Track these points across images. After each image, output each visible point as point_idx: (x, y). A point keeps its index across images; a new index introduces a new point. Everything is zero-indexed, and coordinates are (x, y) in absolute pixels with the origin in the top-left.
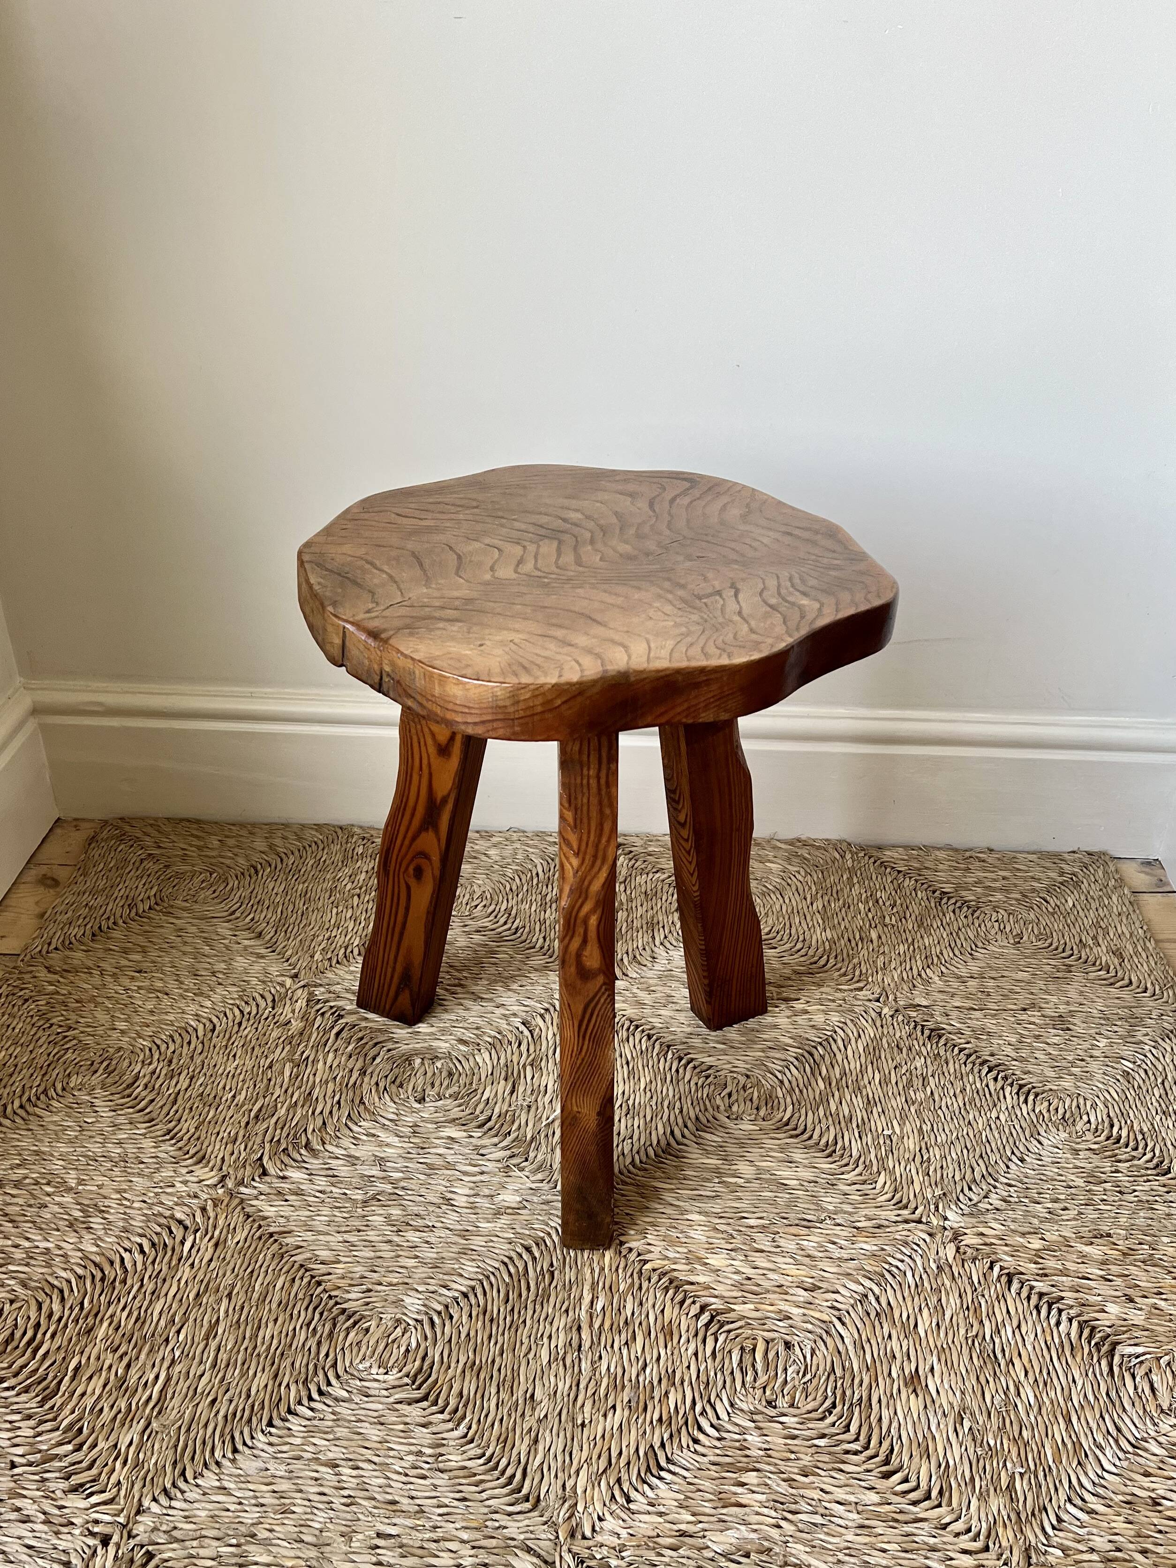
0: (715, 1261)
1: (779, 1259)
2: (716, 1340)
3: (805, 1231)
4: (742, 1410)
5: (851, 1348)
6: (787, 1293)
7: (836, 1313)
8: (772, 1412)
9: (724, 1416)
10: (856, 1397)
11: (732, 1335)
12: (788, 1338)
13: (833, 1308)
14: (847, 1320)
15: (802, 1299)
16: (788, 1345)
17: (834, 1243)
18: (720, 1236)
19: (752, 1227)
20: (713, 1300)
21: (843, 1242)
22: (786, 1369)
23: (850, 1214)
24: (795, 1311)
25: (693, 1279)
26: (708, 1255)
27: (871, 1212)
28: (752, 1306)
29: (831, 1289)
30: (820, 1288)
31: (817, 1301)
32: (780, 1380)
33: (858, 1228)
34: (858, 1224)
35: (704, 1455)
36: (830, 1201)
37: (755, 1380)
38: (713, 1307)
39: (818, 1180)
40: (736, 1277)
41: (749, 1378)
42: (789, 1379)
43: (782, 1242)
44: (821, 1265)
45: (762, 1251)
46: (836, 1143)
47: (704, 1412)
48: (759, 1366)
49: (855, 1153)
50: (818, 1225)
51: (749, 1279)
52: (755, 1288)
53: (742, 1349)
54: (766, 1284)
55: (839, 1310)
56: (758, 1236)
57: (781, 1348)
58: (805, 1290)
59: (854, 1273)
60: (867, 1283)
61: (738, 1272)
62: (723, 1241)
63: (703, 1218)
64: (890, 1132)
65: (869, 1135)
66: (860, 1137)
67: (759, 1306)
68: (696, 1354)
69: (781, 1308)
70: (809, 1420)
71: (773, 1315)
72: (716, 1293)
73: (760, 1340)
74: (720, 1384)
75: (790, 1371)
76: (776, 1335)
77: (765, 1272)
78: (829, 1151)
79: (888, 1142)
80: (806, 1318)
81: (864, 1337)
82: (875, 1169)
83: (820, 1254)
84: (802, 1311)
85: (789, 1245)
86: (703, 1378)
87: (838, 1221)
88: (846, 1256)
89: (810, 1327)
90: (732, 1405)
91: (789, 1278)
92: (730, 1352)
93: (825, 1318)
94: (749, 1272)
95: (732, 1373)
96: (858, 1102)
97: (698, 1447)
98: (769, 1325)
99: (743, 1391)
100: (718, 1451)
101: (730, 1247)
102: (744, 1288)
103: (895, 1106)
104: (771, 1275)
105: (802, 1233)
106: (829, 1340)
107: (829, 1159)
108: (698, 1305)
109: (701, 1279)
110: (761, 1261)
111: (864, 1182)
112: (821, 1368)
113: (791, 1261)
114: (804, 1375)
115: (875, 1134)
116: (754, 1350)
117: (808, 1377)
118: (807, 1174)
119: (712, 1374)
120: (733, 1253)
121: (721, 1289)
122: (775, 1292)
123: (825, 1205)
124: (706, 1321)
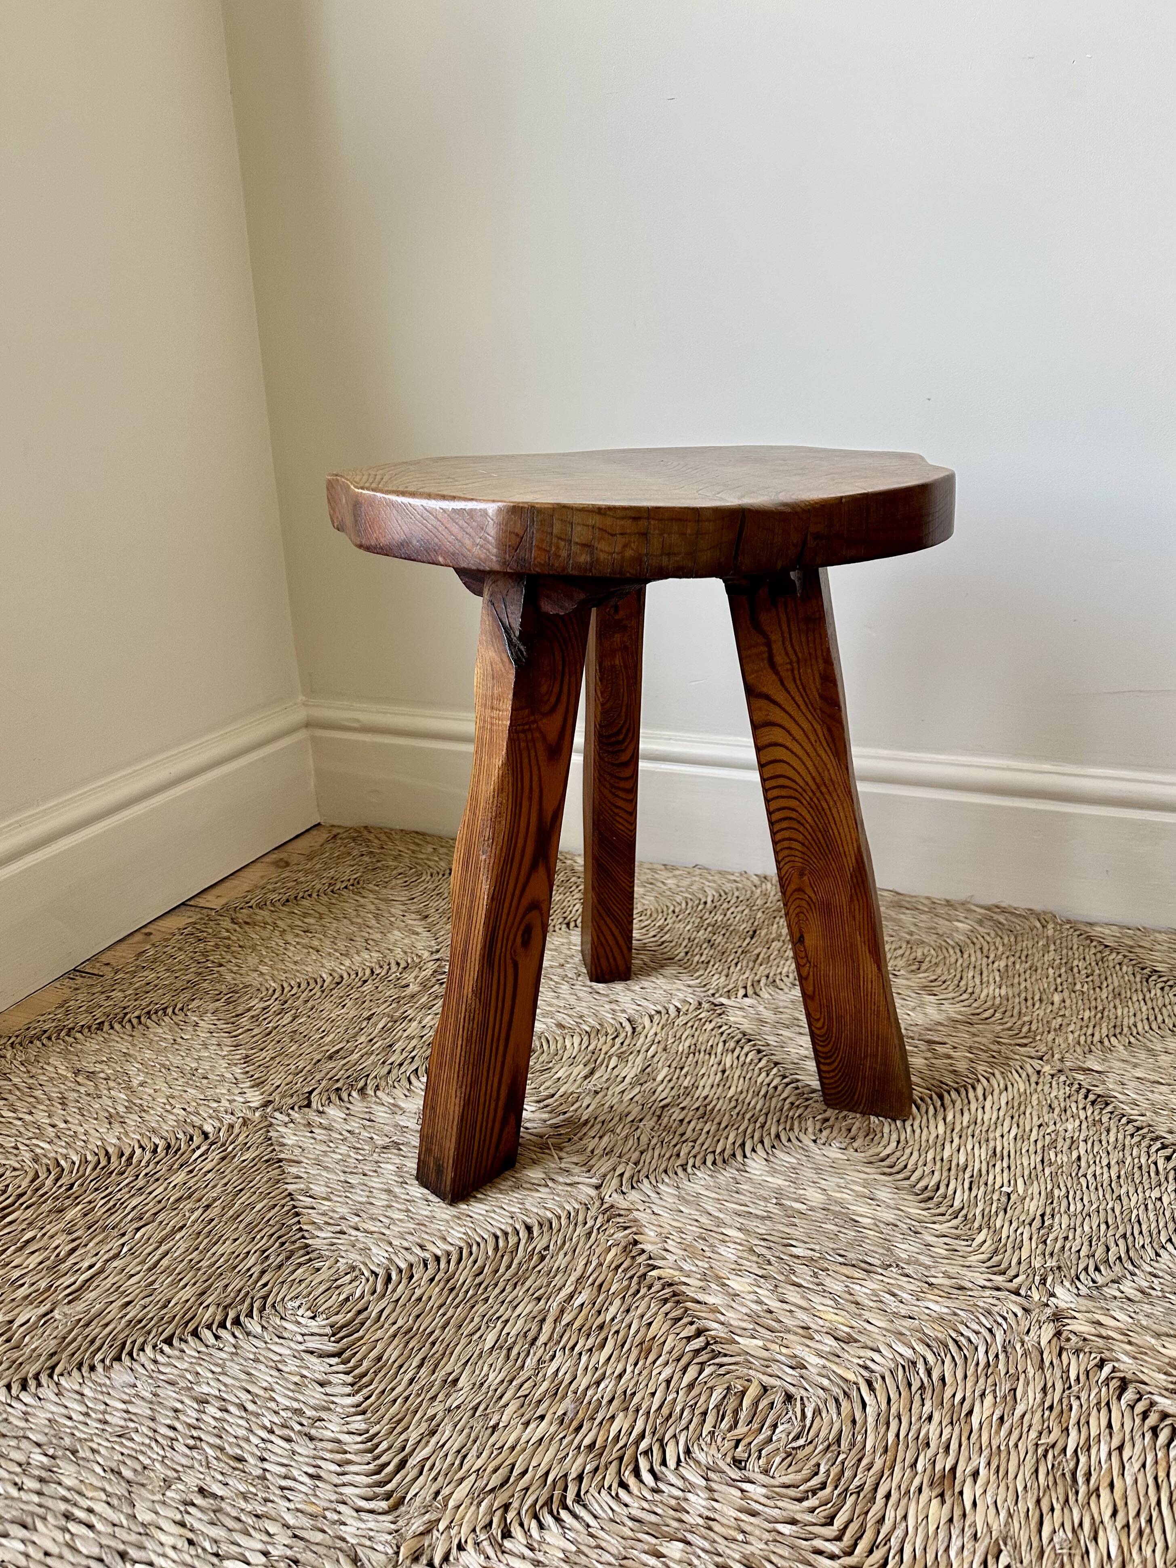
0: (736, 1284)
1: (817, 1299)
2: (700, 1372)
3: (861, 1274)
4: (698, 1462)
5: (871, 1420)
6: (812, 1339)
7: (866, 1374)
8: (735, 1474)
9: (671, 1462)
10: (857, 1482)
11: (722, 1371)
12: (792, 1390)
13: (866, 1368)
14: (877, 1386)
15: (828, 1349)
16: (789, 1398)
17: (894, 1295)
18: (755, 1258)
19: (798, 1257)
20: (715, 1325)
21: (905, 1295)
22: (775, 1426)
23: (927, 1267)
24: (814, 1360)
25: (700, 1297)
26: (730, 1276)
27: (952, 1270)
28: (760, 1343)
29: (870, 1344)
30: (856, 1341)
31: (846, 1355)
32: (762, 1437)
33: (930, 1285)
34: (933, 1280)
35: (626, 1505)
36: (905, 1249)
37: (730, 1429)
38: (712, 1333)
39: (899, 1223)
40: (754, 1306)
41: (725, 1425)
42: (774, 1438)
43: (828, 1281)
44: (867, 1315)
45: (800, 1286)
46: (938, 1189)
47: (648, 1452)
48: (743, 1415)
49: (957, 1204)
50: (880, 1271)
51: (771, 1312)
52: (774, 1323)
53: (728, 1388)
54: (789, 1322)
55: (872, 1371)
56: (800, 1269)
57: (779, 1399)
58: (836, 1339)
59: (908, 1333)
60: (921, 1348)
61: (760, 1303)
62: (755, 1265)
63: (741, 1235)
64: (1009, 1190)
65: (982, 1189)
66: (970, 1189)
67: (770, 1345)
68: (668, 1382)
69: (797, 1353)
70: (782, 1496)
71: (783, 1359)
72: (722, 1318)
73: (755, 1383)
74: (684, 1422)
75: (780, 1428)
76: (778, 1383)
77: (793, 1308)
78: (926, 1196)
79: (1004, 1199)
80: (824, 1372)
81: (893, 1410)
82: (976, 1225)
83: (871, 1304)
84: (822, 1362)
85: (836, 1286)
86: (665, 1411)
87: (906, 1271)
88: (903, 1312)
89: (826, 1382)
90: (688, 1452)
91: (821, 1322)
92: (712, 1389)
93: (851, 1377)
94: (774, 1304)
95: (705, 1414)
96: (982, 1153)
97: (622, 1493)
98: (775, 1369)
99: (709, 1438)
100: (645, 1505)
101: (760, 1272)
102: (759, 1320)
103: (1026, 1164)
104: (799, 1314)
105: (856, 1275)
106: (845, 1404)
107: (922, 1205)
108: (694, 1327)
109: (710, 1300)
110: (793, 1295)
111: (957, 1238)
112: (822, 1435)
113: (831, 1303)
114: (797, 1438)
115: (990, 1188)
116: (743, 1393)
117: (801, 1442)
118: (889, 1216)
119: (678, 1409)
120: (762, 1280)
121: (731, 1316)
122: (796, 1334)
123: (897, 1251)
124: (697, 1347)
